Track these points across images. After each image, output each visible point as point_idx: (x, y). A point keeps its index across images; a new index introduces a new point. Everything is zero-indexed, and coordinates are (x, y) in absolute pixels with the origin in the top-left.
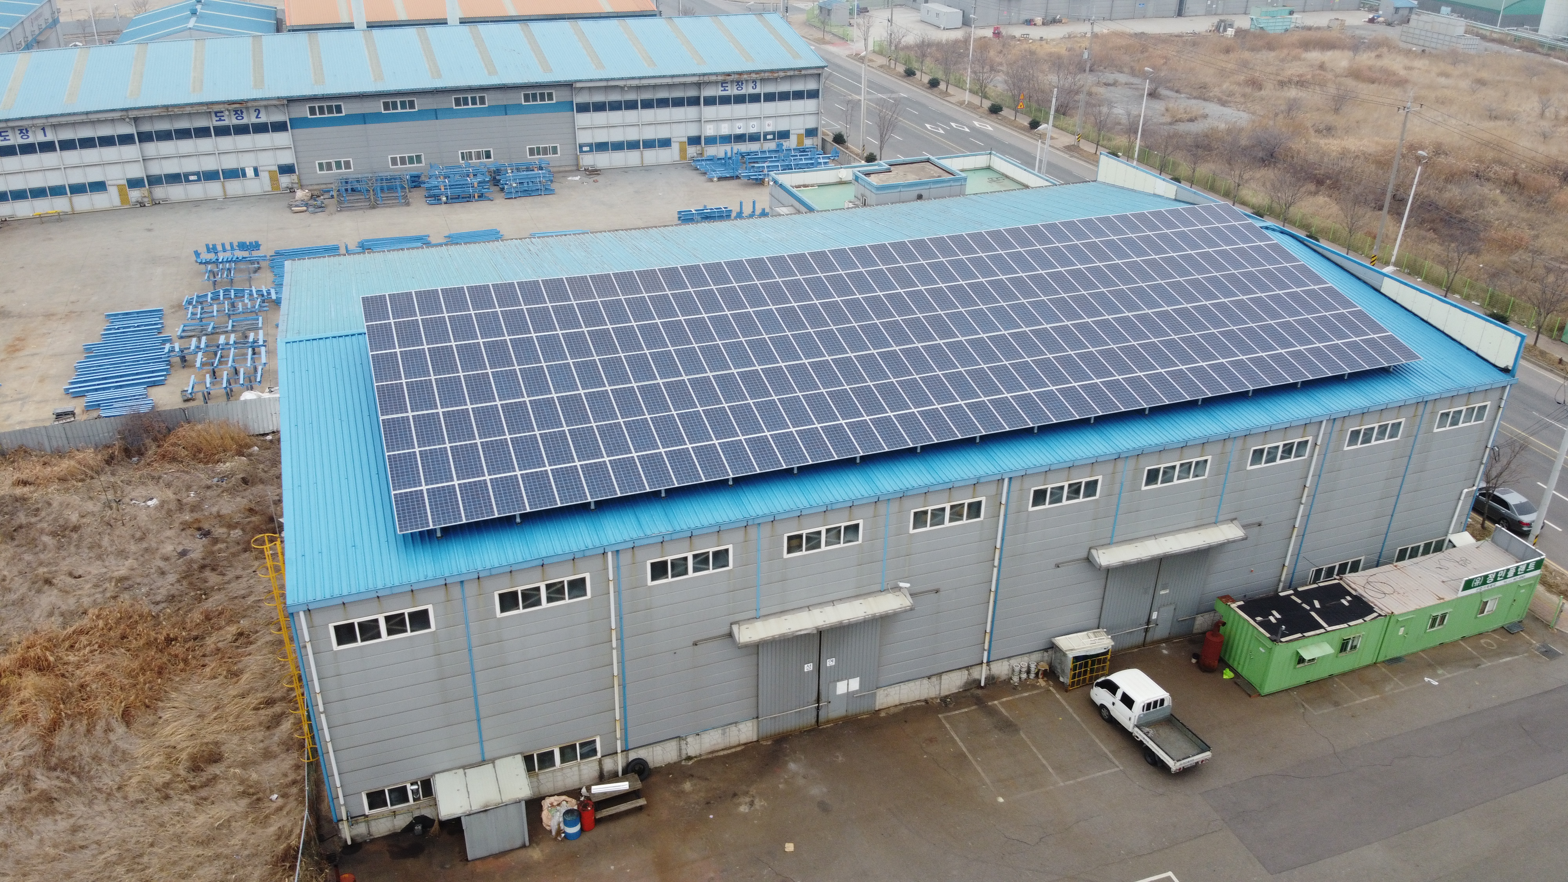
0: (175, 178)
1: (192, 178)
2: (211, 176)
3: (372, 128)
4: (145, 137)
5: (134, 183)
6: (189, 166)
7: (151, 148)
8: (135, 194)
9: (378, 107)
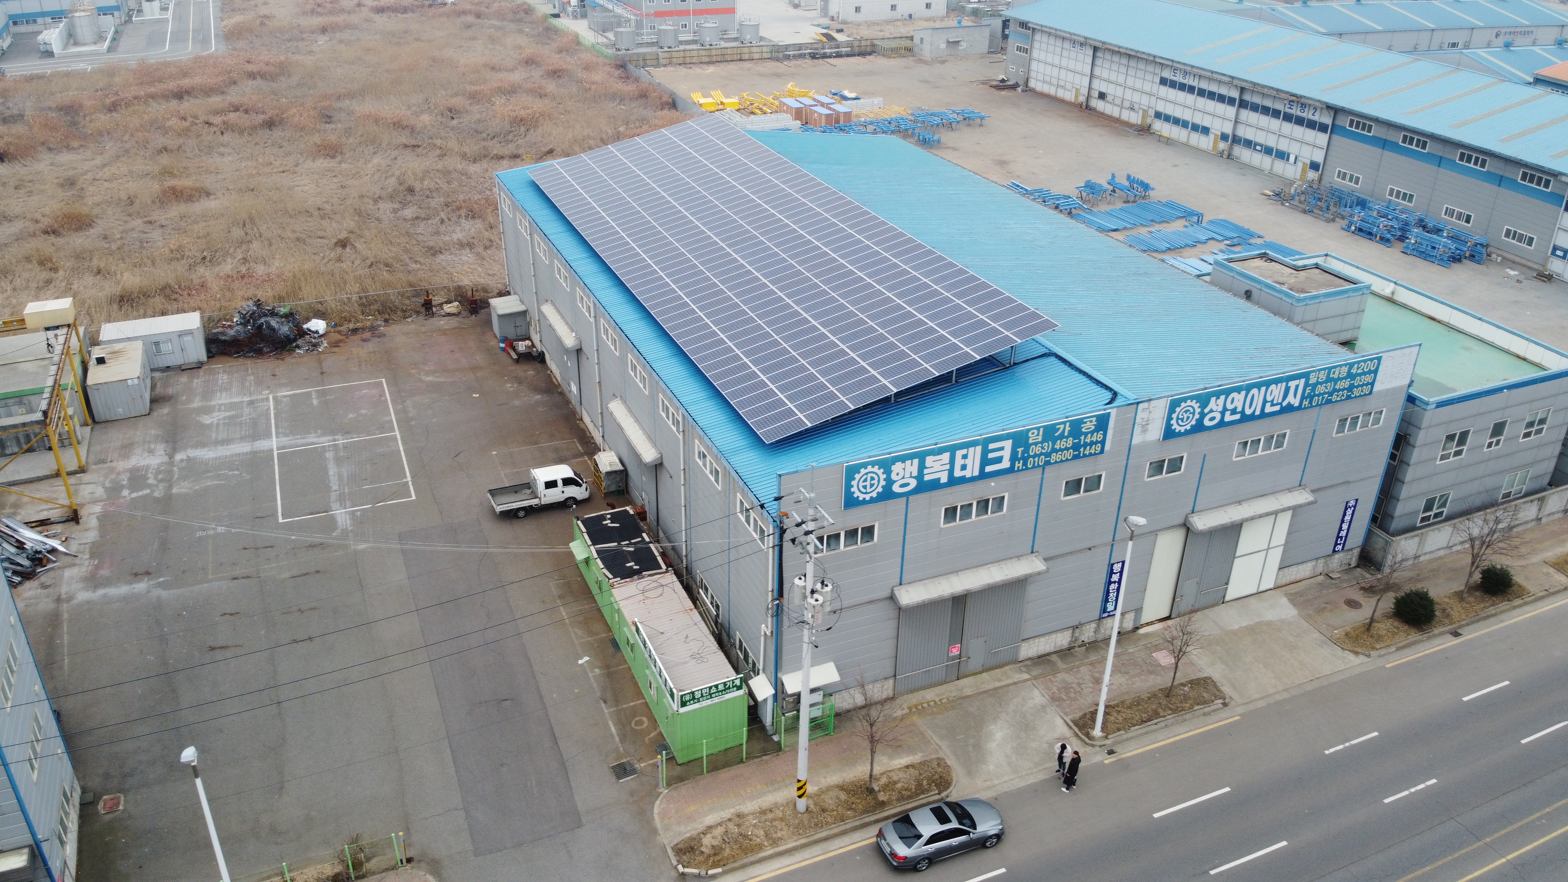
0: (1248, 144)
1: (1258, 148)
2: (1268, 151)
3: (1388, 154)
4: (1243, 104)
5: (1224, 137)
6: (1260, 138)
7: (1245, 114)
8: (1222, 145)
9: (1398, 138)
